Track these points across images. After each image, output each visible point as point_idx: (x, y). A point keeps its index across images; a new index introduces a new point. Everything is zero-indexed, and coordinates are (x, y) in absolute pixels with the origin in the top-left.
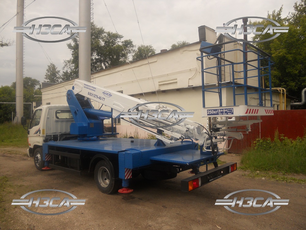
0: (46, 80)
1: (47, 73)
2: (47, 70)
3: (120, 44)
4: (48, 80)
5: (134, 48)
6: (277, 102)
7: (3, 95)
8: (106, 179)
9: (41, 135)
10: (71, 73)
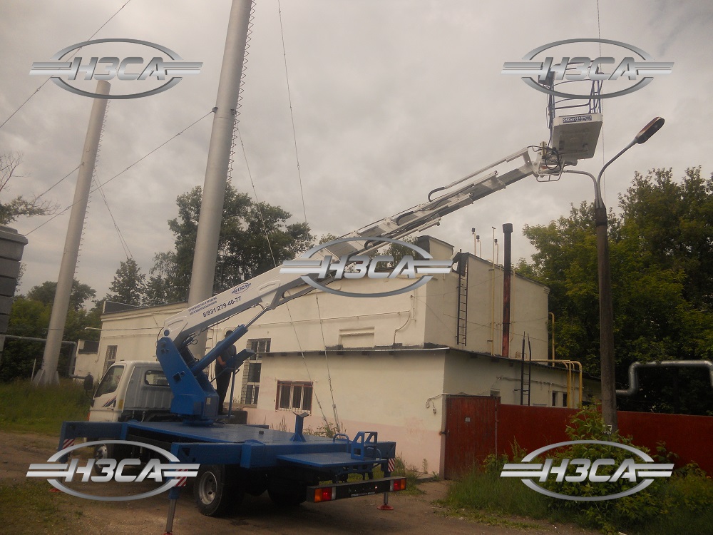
0: (113, 294)
1: (116, 279)
2: (118, 272)
3: (284, 230)
4: (117, 294)
5: (312, 242)
6: (563, 387)
7: (18, 319)
8: (210, 493)
9: (116, 409)
10: (167, 281)
